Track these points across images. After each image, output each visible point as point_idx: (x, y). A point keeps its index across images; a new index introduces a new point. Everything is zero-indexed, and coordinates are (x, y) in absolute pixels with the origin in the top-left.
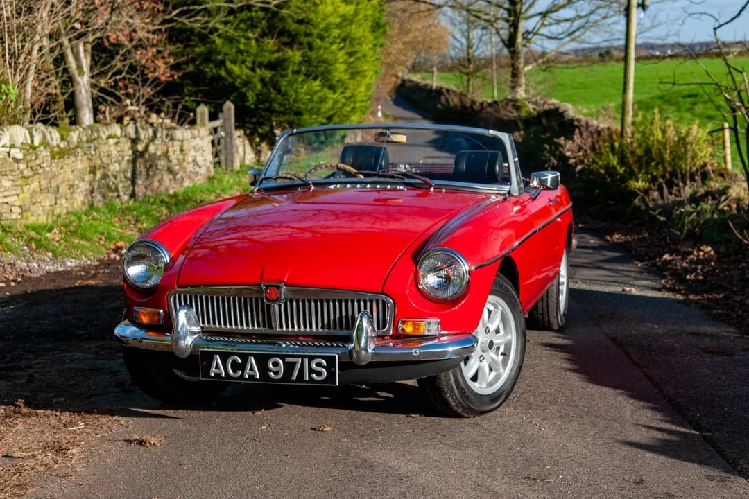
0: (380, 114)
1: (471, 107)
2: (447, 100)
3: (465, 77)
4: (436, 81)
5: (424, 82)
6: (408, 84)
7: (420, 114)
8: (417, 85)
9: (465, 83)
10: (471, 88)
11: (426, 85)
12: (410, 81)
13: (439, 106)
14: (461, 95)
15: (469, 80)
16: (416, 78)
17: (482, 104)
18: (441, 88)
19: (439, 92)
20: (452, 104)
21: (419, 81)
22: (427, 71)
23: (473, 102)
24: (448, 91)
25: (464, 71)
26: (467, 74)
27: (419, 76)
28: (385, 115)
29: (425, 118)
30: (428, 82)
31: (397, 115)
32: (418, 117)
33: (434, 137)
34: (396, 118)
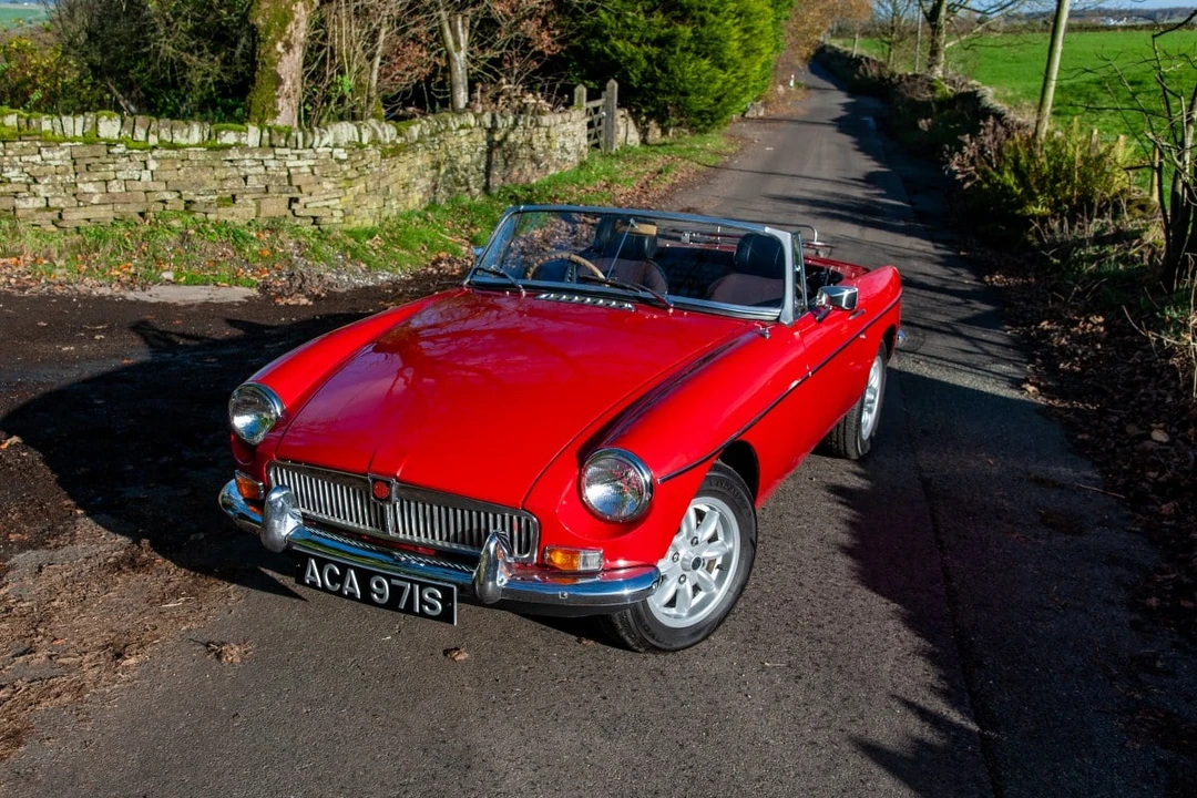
0: (792, 84)
1: (889, 79)
2: (865, 70)
3: (887, 47)
4: (857, 48)
5: (845, 49)
6: (828, 51)
7: (836, 85)
8: (837, 51)
9: (887, 53)
10: (891, 59)
11: (846, 52)
12: (831, 47)
13: (857, 76)
14: (881, 65)
15: (890, 50)
16: (837, 44)
17: (901, 76)
18: (862, 57)
19: (858, 61)
20: (870, 75)
21: (840, 47)
22: (850, 36)
23: (893, 75)
24: (867, 59)
25: (886, 39)
26: (889, 43)
27: (841, 41)
28: (798, 85)
29: (841, 88)
30: (849, 49)
31: (811, 84)
32: (832, 86)
33: (844, 113)
34: (809, 88)
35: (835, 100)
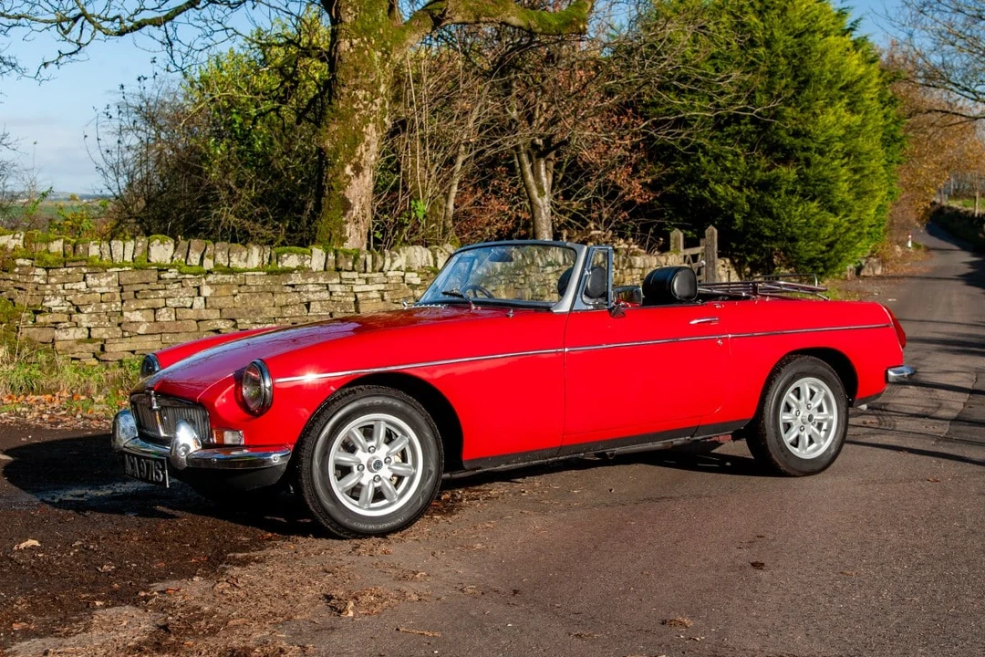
0: (910, 244)
4: (978, 207)
5: (966, 209)
6: (947, 211)
7: (958, 245)
8: (957, 211)
11: (967, 212)
12: (950, 208)
16: (956, 204)
21: (959, 208)
22: (969, 197)
27: (960, 202)
28: (916, 246)
29: (964, 249)
30: (970, 209)
31: (931, 246)
32: (957, 248)
33: (971, 270)
34: (928, 249)
35: (961, 260)
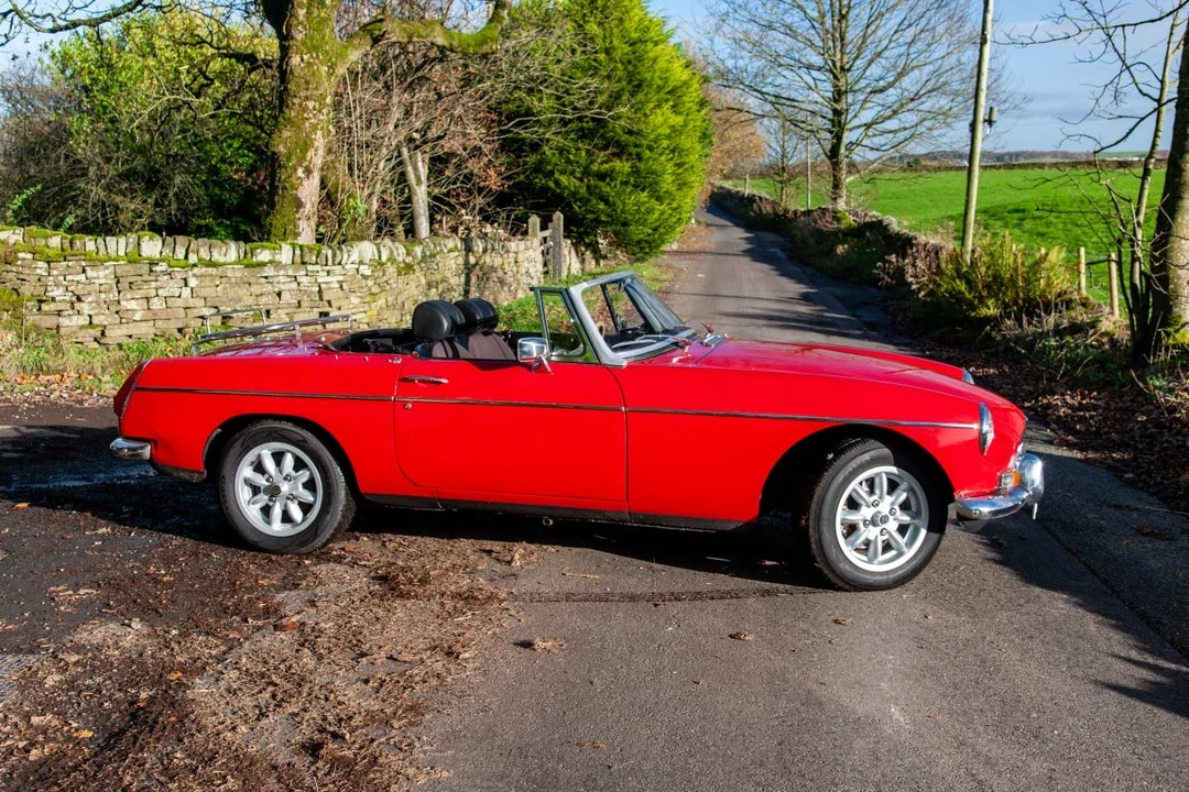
0: (694, 221)
1: (784, 215)
2: (760, 208)
3: (779, 185)
4: (748, 188)
5: (736, 189)
6: (722, 192)
7: (732, 221)
8: (729, 191)
9: (779, 191)
10: (784, 197)
11: (738, 192)
12: (724, 189)
13: (752, 213)
14: (774, 203)
15: (782, 188)
16: (728, 185)
17: (795, 212)
18: (754, 195)
19: (751, 199)
20: (764, 211)
21: (731, 188)
22: (739, 178)
23: (786, 211)
24: (760, 198)
25: (778, 179)
26: (781, 182)
27: (730, 182)
28: (698, 222)
29: (737, 225)
30: (740, 189)
31: (709, 222)
32: (730, 224)
33: (749, 246)
34: (708, 225)
35: (737, 236)
